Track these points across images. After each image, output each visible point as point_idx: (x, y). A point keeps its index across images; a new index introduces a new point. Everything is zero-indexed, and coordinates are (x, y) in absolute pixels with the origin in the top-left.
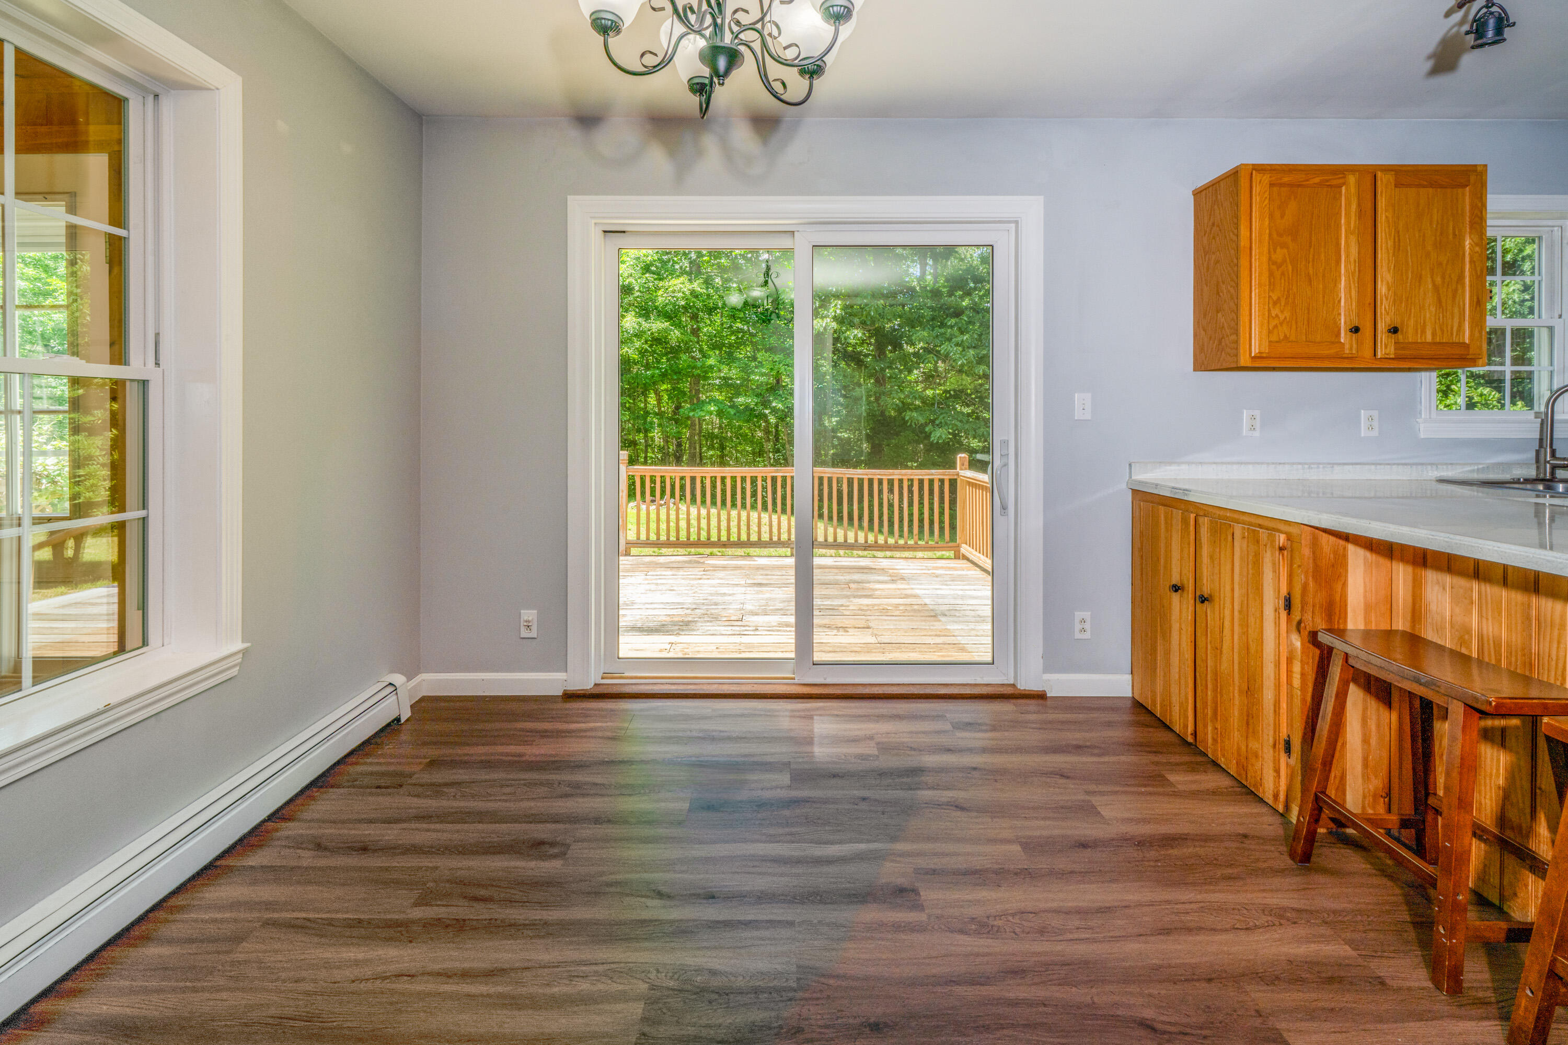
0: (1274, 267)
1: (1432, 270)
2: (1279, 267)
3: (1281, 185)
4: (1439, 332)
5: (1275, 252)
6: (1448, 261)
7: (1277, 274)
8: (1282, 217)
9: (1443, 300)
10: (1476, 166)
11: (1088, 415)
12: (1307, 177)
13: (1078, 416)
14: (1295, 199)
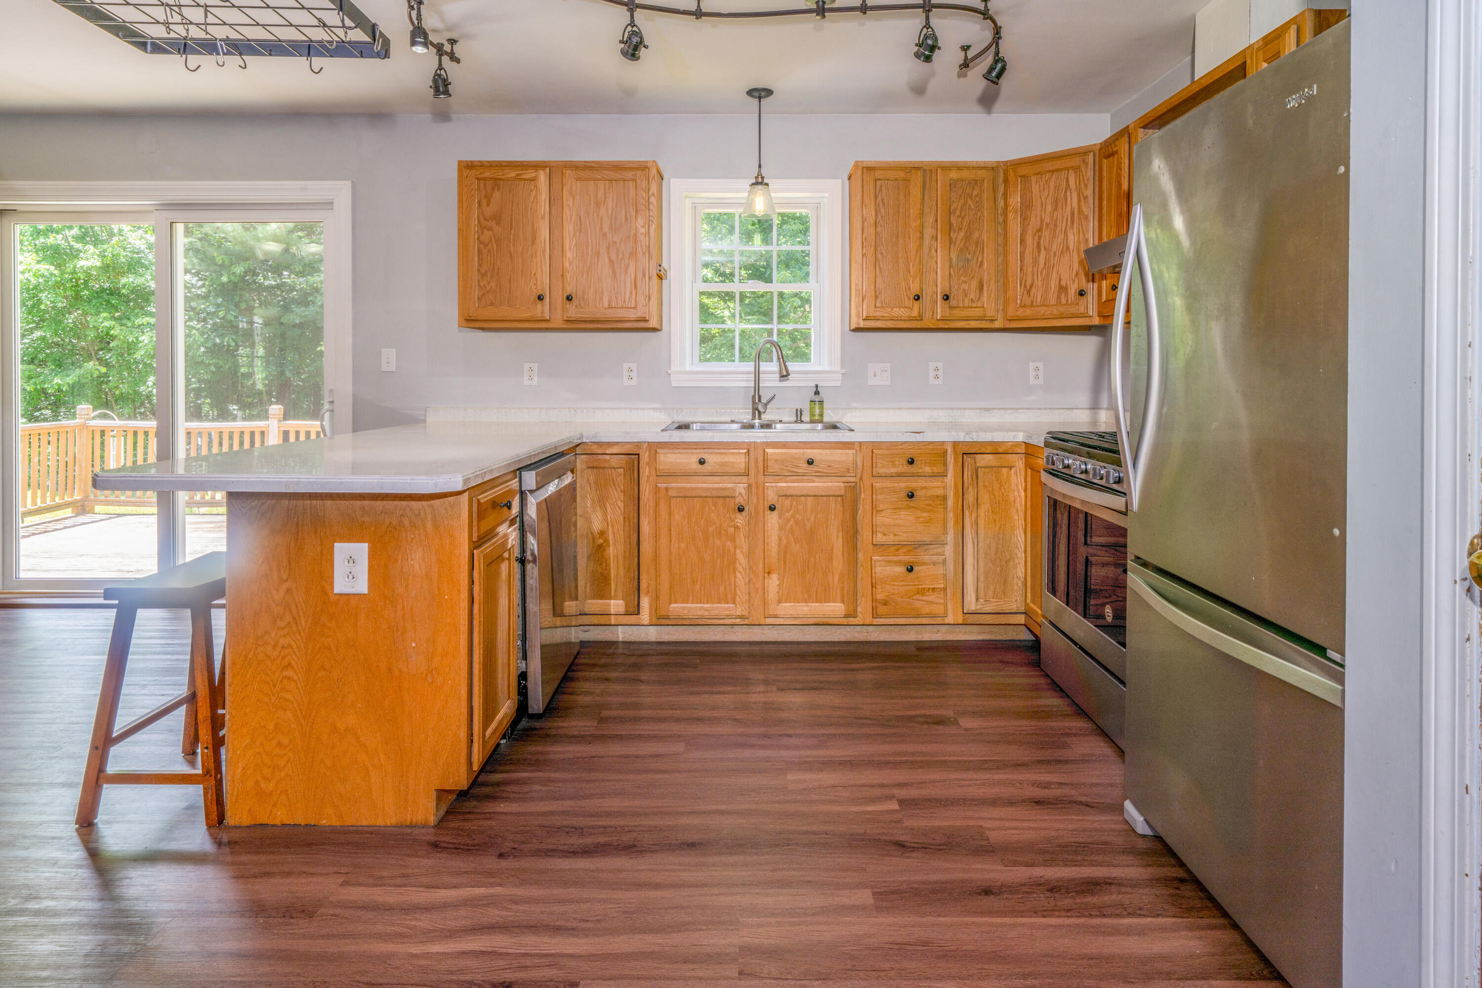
0: (482, 246)
1: (608, 248)
2: (486, 246)
3: (485, 179)
4: (614, 299)
5: (482, 233)
6: (621, 241)
7: (485, 251)
8: (488, 205)
9: (618, 274)
10: (647, 162)
11: (393, 368)
12: (506, 171)
13: (384, 368)
14: (498, 190)
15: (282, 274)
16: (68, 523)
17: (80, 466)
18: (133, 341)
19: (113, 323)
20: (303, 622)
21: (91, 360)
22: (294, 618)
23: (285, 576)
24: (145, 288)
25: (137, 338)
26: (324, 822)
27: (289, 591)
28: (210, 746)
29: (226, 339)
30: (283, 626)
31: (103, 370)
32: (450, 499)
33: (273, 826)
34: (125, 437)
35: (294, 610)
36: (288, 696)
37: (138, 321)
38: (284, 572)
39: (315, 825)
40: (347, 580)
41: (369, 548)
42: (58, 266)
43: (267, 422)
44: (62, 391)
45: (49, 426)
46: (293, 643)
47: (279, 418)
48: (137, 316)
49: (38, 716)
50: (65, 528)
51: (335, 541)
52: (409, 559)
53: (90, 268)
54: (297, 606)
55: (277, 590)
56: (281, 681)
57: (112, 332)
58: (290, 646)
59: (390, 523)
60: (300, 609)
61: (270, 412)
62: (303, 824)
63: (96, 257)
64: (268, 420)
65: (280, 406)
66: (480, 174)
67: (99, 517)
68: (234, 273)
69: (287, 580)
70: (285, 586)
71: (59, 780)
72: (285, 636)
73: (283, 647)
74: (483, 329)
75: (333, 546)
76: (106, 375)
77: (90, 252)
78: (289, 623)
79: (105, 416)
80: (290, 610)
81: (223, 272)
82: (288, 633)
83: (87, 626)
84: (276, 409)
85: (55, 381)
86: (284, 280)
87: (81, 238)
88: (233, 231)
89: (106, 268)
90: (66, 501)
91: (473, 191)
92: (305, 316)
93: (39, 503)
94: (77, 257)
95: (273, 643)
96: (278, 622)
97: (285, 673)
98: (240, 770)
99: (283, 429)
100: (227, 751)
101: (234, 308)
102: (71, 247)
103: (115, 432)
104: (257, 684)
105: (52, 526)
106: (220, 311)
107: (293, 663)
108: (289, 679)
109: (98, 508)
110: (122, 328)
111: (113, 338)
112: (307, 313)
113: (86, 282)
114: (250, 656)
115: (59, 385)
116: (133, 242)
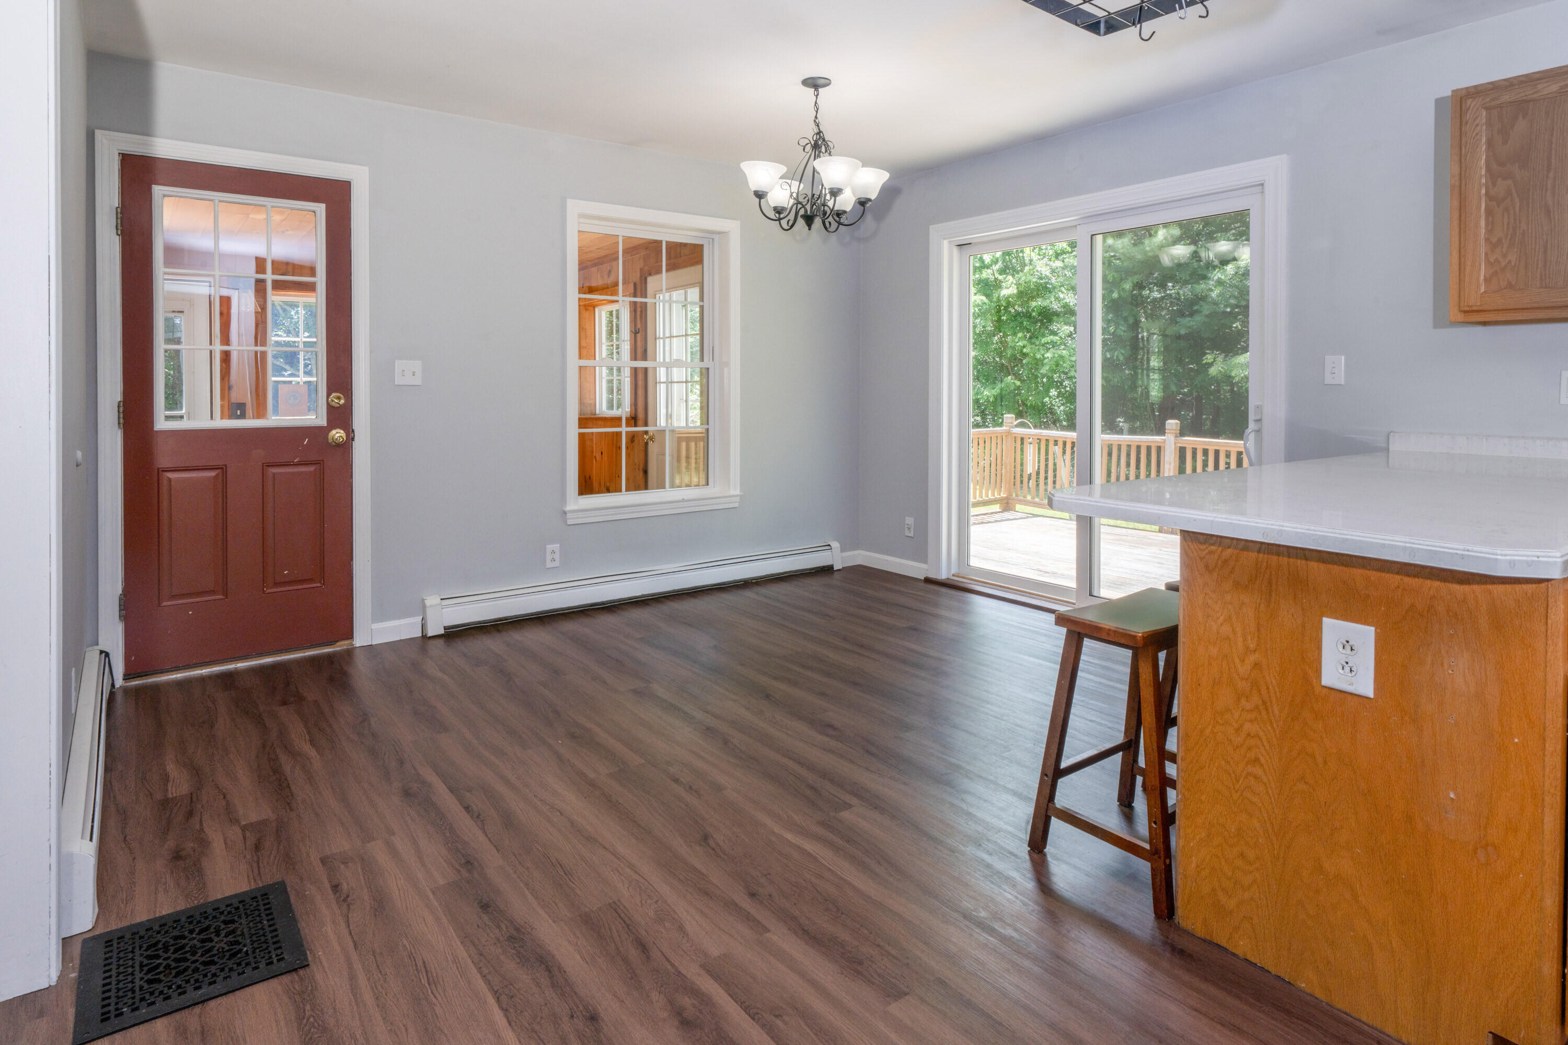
0: (1494, 203)
2: (1501, 202)
5: (1495, 185)
7: (1499, 210)
8: (1506, 141)
11: (1341, 378)
12: (1540, 87)
13: (1329, 380)
14: (1524, 117)
15: (1166, 285)
16: (998, 517)
17: (1006, 468)
18: (1040, 358)
19: (1025, 342)
20: (1276, 712)
21: (1009, 375)
22: (1264, 703)
23: (1252, 646)
24: (1049, 310)
25: (1043, 355)
26: (1303, 985)
27: (1257, 665)
28: (1159, 822)
29: (1116, 353)
30: (1248, 708)
31: (1018, 383)
32: (1525, 587)
33: (1234, 955)
34: (1039, 444)
35: (1264, 691)
36: (1255, 799)
37: (1044, 340)
38: (1252, 639)
39: (1289, 983)
40: (1341, 671)
41: (1376, 633)
42: (987, 296)
43: (1163, 437)
44: (990, 401)
45: (985, 432)
46: (1261, 733)
47: (1176, 433)
48: (1043, 336)
49: (989, 706)
50: (996, 521)
51: (1322, 615)
52: (1446, 667)
53: (1009, 296)
54: (1268, 688)
55: (1243, 661)
56: (1246, 777)
57: (1025, 350)
58: (1257, 736)
59: (1413, 606)
60: (1272, 691)
61: (1167, 427)
62: (1273, 973)
63: (1013, 285)
64: (1165, 436)
65: (1177, 421)
66: (1493, 100)
67: (1019, 515)
68: (1123, 289)
69: (1255, 651)
70: (1252, 658)
71: (1010, 786)
72: (1251, 721)
73: (1249, 735)
74: (1485, 324)
75: (1320, 622)
76: (1018, 388)
77: (1010, 282)
78: (1257, 707)
79: (1022, 425)
80: (1259, 691)
81: (1113, 289)
82: (1256, 719)
83: (1020, 623)
84: (1172, 424)
85: (985, 393)
86: (1168, 292)
87: (1002, 271)
88: (1122, 248)
89: (1021, 294)
90: (996, 498)
91: (1479, 128)
92: (1189, 327)
93: (978, 498)
94: (1000, 287)
95: (1236, 725)
96: (1243, 701)
97: (1250, 769)
98: (1193, 865)
99: (1180, 445)
100: (1178, 837)
101: (1122, 323)
102: (996, 279)
103: (1031, 440)
104: (1215, 769)
105: (987, 519)
106: (1111, 326)
107: (1262, 760)
108: (1256, 777)
109: (1018, 507)
110: (1032, 346)
111: (1025, 355)
112: (1192, 323)
113: (1006, 308)
114: (1208, 731)
115: (988, 397)
116: (1039, 269)
